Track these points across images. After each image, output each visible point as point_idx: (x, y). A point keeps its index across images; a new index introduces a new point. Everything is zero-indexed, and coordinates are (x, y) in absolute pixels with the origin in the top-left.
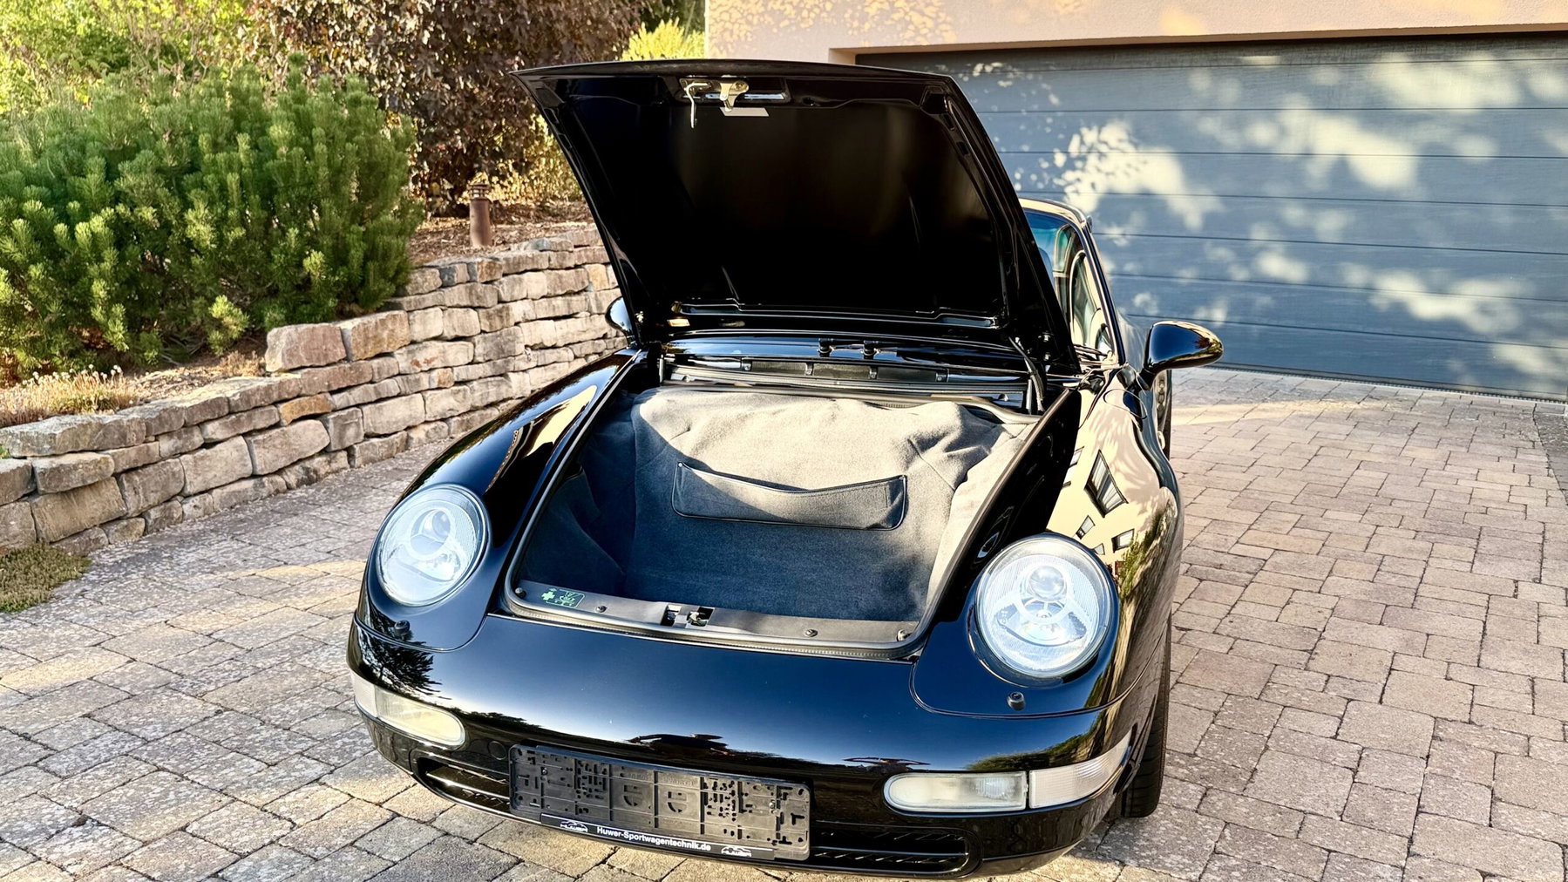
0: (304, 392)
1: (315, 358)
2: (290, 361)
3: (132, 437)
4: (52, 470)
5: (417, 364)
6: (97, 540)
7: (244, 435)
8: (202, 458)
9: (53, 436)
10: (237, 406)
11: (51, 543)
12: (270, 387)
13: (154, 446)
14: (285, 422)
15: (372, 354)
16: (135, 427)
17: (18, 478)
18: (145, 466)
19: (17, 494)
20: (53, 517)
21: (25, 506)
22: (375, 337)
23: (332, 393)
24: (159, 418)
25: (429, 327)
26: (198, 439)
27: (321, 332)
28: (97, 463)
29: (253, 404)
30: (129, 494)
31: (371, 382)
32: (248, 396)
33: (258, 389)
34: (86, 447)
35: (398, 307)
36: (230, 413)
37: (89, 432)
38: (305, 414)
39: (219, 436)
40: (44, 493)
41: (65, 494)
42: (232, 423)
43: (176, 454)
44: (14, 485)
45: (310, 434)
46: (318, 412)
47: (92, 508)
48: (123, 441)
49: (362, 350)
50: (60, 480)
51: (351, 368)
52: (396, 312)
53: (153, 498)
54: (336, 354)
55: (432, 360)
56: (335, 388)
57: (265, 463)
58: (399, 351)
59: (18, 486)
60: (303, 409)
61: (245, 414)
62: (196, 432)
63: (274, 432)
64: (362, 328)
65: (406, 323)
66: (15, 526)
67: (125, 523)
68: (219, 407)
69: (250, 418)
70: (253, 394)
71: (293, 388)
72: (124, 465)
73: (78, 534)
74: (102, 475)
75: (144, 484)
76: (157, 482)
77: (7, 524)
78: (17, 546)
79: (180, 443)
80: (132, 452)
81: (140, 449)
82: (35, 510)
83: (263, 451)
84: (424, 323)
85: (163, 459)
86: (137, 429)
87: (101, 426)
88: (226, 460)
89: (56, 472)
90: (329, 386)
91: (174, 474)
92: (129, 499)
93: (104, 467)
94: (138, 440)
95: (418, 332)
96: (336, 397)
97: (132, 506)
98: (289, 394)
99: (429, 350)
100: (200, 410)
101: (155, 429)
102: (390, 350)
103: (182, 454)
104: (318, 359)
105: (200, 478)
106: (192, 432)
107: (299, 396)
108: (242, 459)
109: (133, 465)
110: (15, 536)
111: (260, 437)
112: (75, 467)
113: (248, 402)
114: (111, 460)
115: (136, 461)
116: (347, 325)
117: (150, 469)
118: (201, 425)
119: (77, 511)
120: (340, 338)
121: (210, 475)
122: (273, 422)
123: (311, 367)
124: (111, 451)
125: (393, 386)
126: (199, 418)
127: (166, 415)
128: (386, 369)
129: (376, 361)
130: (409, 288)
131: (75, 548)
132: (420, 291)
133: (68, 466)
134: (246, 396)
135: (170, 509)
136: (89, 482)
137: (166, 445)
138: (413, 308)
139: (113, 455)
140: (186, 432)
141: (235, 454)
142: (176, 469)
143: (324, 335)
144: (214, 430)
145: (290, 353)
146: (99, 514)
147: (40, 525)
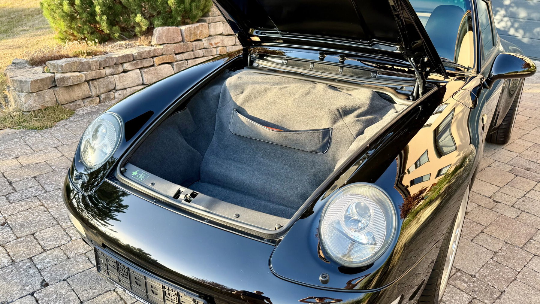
0: (164, 53)
1: (169, 40)
2: (159, 41)
3: (93, 67)
4: (61, 78)
5: (212, 44)
6: (79, 105)
7: (140, 69)
8: (122, 77)
9: (62, 66)
10: (136, 57)
11: (62, 105)
12: (150, 51)
13: (103, 71)
14: (156, 65)
15: (193, 40)
16: (94, 63)
17: (48, 81)
18: (98, 78)
19: (48, 86)
20: (63, 96)
21: (51, 91)
22: (194, 33)
23: (176, 54)
24: (105, 60)
25: (217, 30)
26: (121, 69)
27: (172, 30)
28: (78, 77)
29: (143, 57)
30: (93, 89)
31: (192, 51)
32: (141, 54)
33: (145, 51)
34: (75, 70)
35: (204, 21)
36: (134, 60)
37: (76, 65)
38: (164, 62)
39: (129, 68)
40: (59, 87)
41: (68, 87)
42: (134, 64)
43: (112, 74)
44: (47, 83)
45: (166, 70)
46: (170, 61)
47: (78, 93)
48: (90, 69)
49: (189, 38)
50: (64, 82)
51: (184, 45)
52: (203, 23)
53: (102, 90)
54: (178, 39)
55: (218, 43)
56: (177, 52)
57: (147, 80)
58: (205, 39)
59: (48, 83)
60: (163, 60)
61: (140, 61)
62: (120, 66)
63: (151, 68)
64: (189, 29)
65: (207, 28)
66: (47, 98)
67: (91, 99)
68: (129, 57)
69: (141, 62)
70: (143, 53)
71: (160, 52)
72: (89, 78)
73: (73, 102)
74: (80, 81)
75: (98, 85)
76: (104, 85)
77: (44, 97)
78: (49, 105)
79: (113, 70)
80: (94, 73)
81: (97, 72)
82: (56, 93)
83: (147, 75)
84: (215, 28)
85: (106, 76)
86: (95, 64)
87: (81, 63)
88: (132, 78)
89: (62, 79)
90: (175, 52)
91: (111, 82)
92: (92, 90)
93: (81, 78)
94: (96, 69)
95: (212, 32)
96: (177, 56)
97: (94, 92)
98: (158, 54)
99: (217, 39)
100: (121, 58)
101: (102, 65)
102: (200, 38)
103: (114, 74)
104: (171, 41)
105: (121, 84)
106: (118, 67)
107: (162, 55)
108: (138, 78)
109: (94, 78)
110: (47, 102)
111: (146, 70)
112: (69, 78)
113: (141, 56)
114: (84, 76)
115: (95, 76)
116: (183, 28)
117: (101, 80)
118: (122, 64)
119: (72, 94)
120: (180, 33)
121: (125, 83)
122: (151, 64)
123: (168, 44)
124: (84, 72)
125: (200, 53)
126: (121, 61)
127: (107, 60)
128: (198, 46)
129: (194, 43)
130: (210, 14)
131: (71, 107)
132: (215, 15)
133: (67, 77)
134: (140, 54)
135: (109, 94)
136: (75, 83)
137: (108, 71)
138: (210, 22)
139: (85, 74)
140: (116, 66)
141: (136, 76)
142: (112, 80)
143: (173, 32)
144: (127, 66)
145: (159, 38)
146: (81, 95)
147: (57, 98)
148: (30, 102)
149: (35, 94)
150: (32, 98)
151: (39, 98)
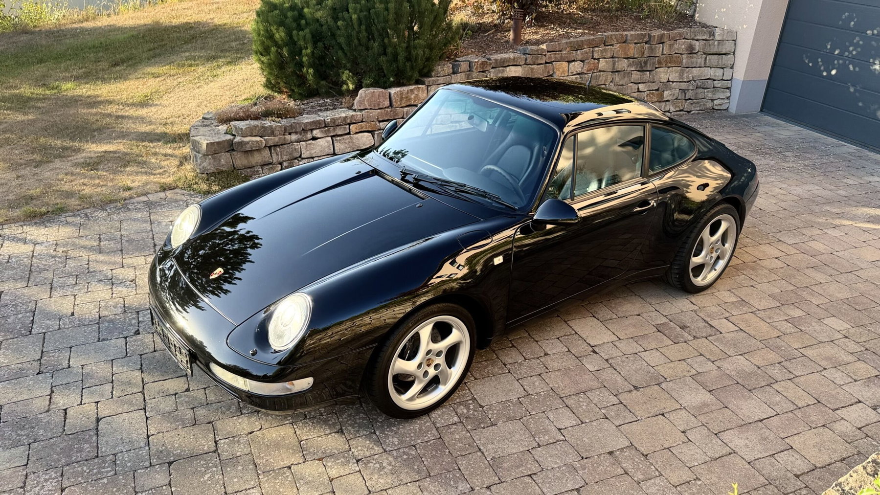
0: (364, 120)
1: (372, 105)
2: (360, 106)
3: (277, 133)
4: (239, 143)
6: (257, 171)
7: (332, 137)
8: (310, 144)
9: (242, 129)
10: (328, 124)
11: (238, 170)
12: (346, 117)
13: (288, 137)
14: (351, 133)
15: (405, 105)
17: (226, 144)
18: (282, 145)
19: (225, 149)
20: (240, 160)
21: (228, 155)
22: (407, 97)
23: (380, 122)
24: (291, 126)
26: (309, 136)
28: (257, 142)
29: (337, 123)
30: (274, 155)
31: (402, 118)
32: (335, 120)
33: (340, 117)
34: (255, 135)
35: (423, 83)
36: (326, 126)
37: (257, 129)
38: (362, 130)
39: (319, 136)
40: (236, 151)
41: (246, 152)
42: (325, 131)
43: (299, 141)
44: (224, 146)
45: (364, 139)
46: (370, 130)
47: (257, 158)
48: (272, 133)
49: (399, 103)
50: (242, 146)
51: (391, 111)
52: (420, 86)
53: (285, 158)
54: (384, 104)
56: (381, 120)
57: (339, 149)
59: (226, 147)
60: (362, 128)
61: (332, 128)
62: (309, 133)
63: (346, 137)
64: (399, 93)
65: (426, 91)
66: (223, 162)
67: (271, 166)
68: (320, 124)
69: (334, 129)
70: (338, 120)
71: (359, 118)
72: (271, 143)
73: (251, 168)
74: (259, 147)
75: (281, 152)
76: (287, 152)
77: (220, 160)
78: (224, 169)
79: (300, 137)
80: (277, 139)
81: (280, 138)
82: (233, 157)
83: (339, 144)
85: (292, 142)
86: (279, 129)
87: (263, 127)
88: (321, 146)
89: (241, 143)
90: (378, 118)
91: (295, 149)
92: (273, 157)
93: (260, 144)
94: (280, 134)
96: (381, 124)
97: (275, 159)
98: (355, 120)
100: (311, 124)
101: (287, 131)
102: (415, 103)
103: (301, 141)
104: (374, 106)
105: (308, 152)
106: (307, 133)
107: (362, 122)
108: (329, 146)
109: (276, 144)
110: (223, 165)
111: (338, 138)
112: (248, 143)
113: (334, 123)
114: (264, 141)
115: (278, 142)
116: (393, 91)
117: (286, 146)
118: (312, 130)
119: (251, 159)
120: (388, 97)
121: (313, 152)
122: (346, 132)
123: (371, 109)
124: (266, 138)
126: (309, 127)
127: (294, 125)
129: (407, 108)
130: (433, 74)
131: (248, 173)
132: (438, 75)
133: (246, 141)
135: (292, 163)
136: (254, 149)
137: (294, 137)
138: (431, 84)
139: (266, 140)
140: (304, 133)
141: (326, 144)
142: (297, 147)
143: (379, 95)
144: (316, 133)
145: (360, 102)
146: (260, 161)
147: (234, 162)
148: (205, 164)
149: (210, 157)
150: (207, 161)
151: (214, 161)
